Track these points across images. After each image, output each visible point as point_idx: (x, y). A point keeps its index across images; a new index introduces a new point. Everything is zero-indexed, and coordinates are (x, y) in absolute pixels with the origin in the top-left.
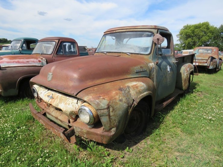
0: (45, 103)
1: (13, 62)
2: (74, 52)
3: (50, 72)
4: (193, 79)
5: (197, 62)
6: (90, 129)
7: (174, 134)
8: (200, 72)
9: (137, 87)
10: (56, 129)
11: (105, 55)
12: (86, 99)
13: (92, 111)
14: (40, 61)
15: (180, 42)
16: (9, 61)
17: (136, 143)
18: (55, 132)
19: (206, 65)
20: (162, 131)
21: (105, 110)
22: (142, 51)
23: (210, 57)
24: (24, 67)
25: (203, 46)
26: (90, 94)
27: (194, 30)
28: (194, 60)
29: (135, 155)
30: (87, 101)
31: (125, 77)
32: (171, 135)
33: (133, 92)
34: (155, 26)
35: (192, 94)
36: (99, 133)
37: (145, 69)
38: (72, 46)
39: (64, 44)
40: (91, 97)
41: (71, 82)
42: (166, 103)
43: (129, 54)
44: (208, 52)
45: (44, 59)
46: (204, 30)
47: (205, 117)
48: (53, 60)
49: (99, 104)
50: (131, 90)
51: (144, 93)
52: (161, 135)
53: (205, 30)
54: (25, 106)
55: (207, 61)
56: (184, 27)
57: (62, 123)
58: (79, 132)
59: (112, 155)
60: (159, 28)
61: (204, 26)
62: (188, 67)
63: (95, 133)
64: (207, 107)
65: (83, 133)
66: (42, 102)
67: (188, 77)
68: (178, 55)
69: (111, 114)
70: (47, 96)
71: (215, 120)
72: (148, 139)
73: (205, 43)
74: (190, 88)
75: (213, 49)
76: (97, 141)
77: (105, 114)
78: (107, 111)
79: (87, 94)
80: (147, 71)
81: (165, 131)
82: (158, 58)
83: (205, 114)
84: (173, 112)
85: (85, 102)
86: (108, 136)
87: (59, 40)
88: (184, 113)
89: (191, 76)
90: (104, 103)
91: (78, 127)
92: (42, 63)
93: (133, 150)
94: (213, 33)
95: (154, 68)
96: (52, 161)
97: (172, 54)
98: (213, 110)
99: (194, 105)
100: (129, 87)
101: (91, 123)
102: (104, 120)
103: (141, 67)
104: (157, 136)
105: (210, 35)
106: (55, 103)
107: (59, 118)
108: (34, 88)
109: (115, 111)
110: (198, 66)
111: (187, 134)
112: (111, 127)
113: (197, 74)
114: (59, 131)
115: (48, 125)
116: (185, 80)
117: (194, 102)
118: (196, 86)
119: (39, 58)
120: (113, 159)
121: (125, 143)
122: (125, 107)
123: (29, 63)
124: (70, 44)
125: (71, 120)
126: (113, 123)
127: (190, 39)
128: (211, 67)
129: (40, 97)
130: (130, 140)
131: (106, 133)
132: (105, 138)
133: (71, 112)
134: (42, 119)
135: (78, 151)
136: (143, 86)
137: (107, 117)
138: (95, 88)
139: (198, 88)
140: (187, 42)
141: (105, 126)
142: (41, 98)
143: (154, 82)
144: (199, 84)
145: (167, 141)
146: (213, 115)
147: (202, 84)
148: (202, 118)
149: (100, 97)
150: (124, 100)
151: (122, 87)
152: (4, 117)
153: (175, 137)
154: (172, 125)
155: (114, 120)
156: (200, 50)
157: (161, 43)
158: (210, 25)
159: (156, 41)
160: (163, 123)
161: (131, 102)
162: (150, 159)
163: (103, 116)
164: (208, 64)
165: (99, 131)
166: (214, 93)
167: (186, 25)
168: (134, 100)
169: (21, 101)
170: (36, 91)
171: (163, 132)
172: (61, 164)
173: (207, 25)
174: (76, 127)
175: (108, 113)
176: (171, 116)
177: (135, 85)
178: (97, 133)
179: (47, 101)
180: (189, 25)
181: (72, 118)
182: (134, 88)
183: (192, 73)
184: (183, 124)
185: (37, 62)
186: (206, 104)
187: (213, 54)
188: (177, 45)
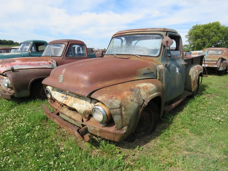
0: (59, 103)
1: (25, 64)
2: (83, 54)
3: (61, 75)
4: (203, 80)
5: (207, 64)
6: (103, 127)
7: (183, 134)
8: (210, 73)
9: (147, 88)
10: (70, 128)
11: (114, 57)
12: (99, 99)
13: (105, 110)
14: (50, 63)
15: (189, 43)
16: (21, 63)
17: (146, 142)
18: (70, 130)
19: (216, 66)
20: (171, 131)
21: (118, 109)
22: (151, 53)
23: (220, 58)
24: (35, 69)
25: (213, 46)
26: (103, 94)
27: (203, 31)
28: (203, 62)
29: (145, 153)
30: (101, 100)
31: (133, 79)
32: (180, 135)
33: (143, 93)
34: (164, 29)
35: (201, 96)
36: (111, 131)
37: (152, 70)
38: (81, 48)
39: (73, 46)
40: (104, 97)
41: (82, 83)
42: (175, 104)
43: (138, 56)
44: (218, 53)
45: (54, 61)
46: (214, 30)
47: (214, 118)
48: (63, 62)
49: (112, 103)
50: (141, 91)
51: (153, 94)
52: (170, 135)
53: (216, 30)
54: (36, 106)
55: (217, 62)
56: (193, 27)
57: (76, 122)
58: (92, 130)
59: (124, 153)
60: (168, 30)
61: (214, 26)
62: (197, 69)
63: (108, 131)
64: (216, 109)
65: (96, 131)
66: (55, 103)
67: (197, 78)
68: (187, 56)
69: (123, 113)
70: (61, 97)
71: (224, 121)
72: (158, 138)
73: (215, 43)
74: (199, 90)
75: (224, 50)
76: (109, 139)
77: (118, 112)
78: (120, 111)
79: (101, 95)
80: (154, 72)
81: (174, 131)
82: (167, 61)
83: (214, 115)
84: (182, 113)
85: (98, 101)
86: (120, 134)
87: (69, 42)
88: (193, 114)
89: (201, 77)
90: (116, 103)
91: (92, 126)
92: (53, 65)
93: (143, 148)
94: (224, 33)
95: (163, 70)
96: (67, 157)
97: (181, 56)
98: (223, 111)
99: (203, 106)
100: (139, 88)
101: (104, 121)
102: (116, 118)
103: (148, 69)
104: (166, 136)
105: (221, 35)
106: (69, 103)
107: (73, 117)
108: (47, 89)
109: (127, 110)
110: (208, 68)
111: (196, 134)
112: (123, 125)
113: (206, 76)
114: (73, 129)
115: (62, 123)
116: (194, 81)
117: (203, 104)
118: (205, 88)
119: (50, 60)
120: (124, 156)
121: (135, 142)
122: (136, 106)
123: (40, 65)
124: (79, 46)
125: (84, 119)
126: (125, 122)
127: (199, 40)
128: (221, 69)
129: (53, 97)
130: (140, 140)
131: (118, 131)
132: (117, 136)
133: (85, 111)
134: (56, 119)
135: (91, 148)
136: (153, 87)
137: (120, 116)
138: (108, 89)
139: (207, 90)
140: (196, 42)
141: (117, 125)
142: (55, 99)
143: (163, 84)
144: (209, 86)
145: (176, 141)
146: (222, 116)
147: (211, 86)
148: (211, 120)
149: (113, 97)
150: (135, 100)
151: (133, 88)
152: (19, 117)
153: (184, 137)
154: (180, 126)
155: (126, 119)
156: (210, 51)
157: (170, 46)
158: (221, 25)
159: (165, 44)
160: (172, 124)
161: (142, 102)
162: (160, 157)
163: (115, 114)
164: (218, 66)
165: (112, 129)
166: (224, 95)
167: (195, 25)
168: (144, 101)
169: (33, 102)
170: (50, 92)
171: (172, 133)
172: (76, 160)
173: (218, 25)
174: (89, 126)
175: (120, 112)
176: (180, 117)
177: (145, 86)
178: (110, 131)
179: (62, 102)
180: (198, 25)
181: (86, 118)
182: (144, 89)
183: (201, 75)
184: (191, 125)
185: (47, 64)
186: (215, 106)
187: (224, 55)
188: (186, 46)
